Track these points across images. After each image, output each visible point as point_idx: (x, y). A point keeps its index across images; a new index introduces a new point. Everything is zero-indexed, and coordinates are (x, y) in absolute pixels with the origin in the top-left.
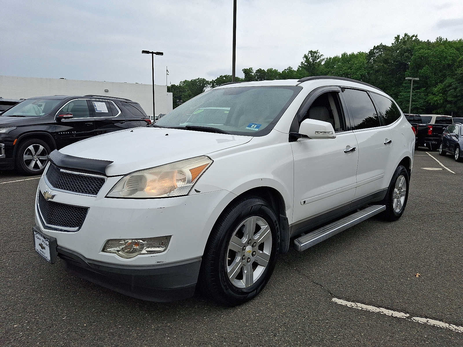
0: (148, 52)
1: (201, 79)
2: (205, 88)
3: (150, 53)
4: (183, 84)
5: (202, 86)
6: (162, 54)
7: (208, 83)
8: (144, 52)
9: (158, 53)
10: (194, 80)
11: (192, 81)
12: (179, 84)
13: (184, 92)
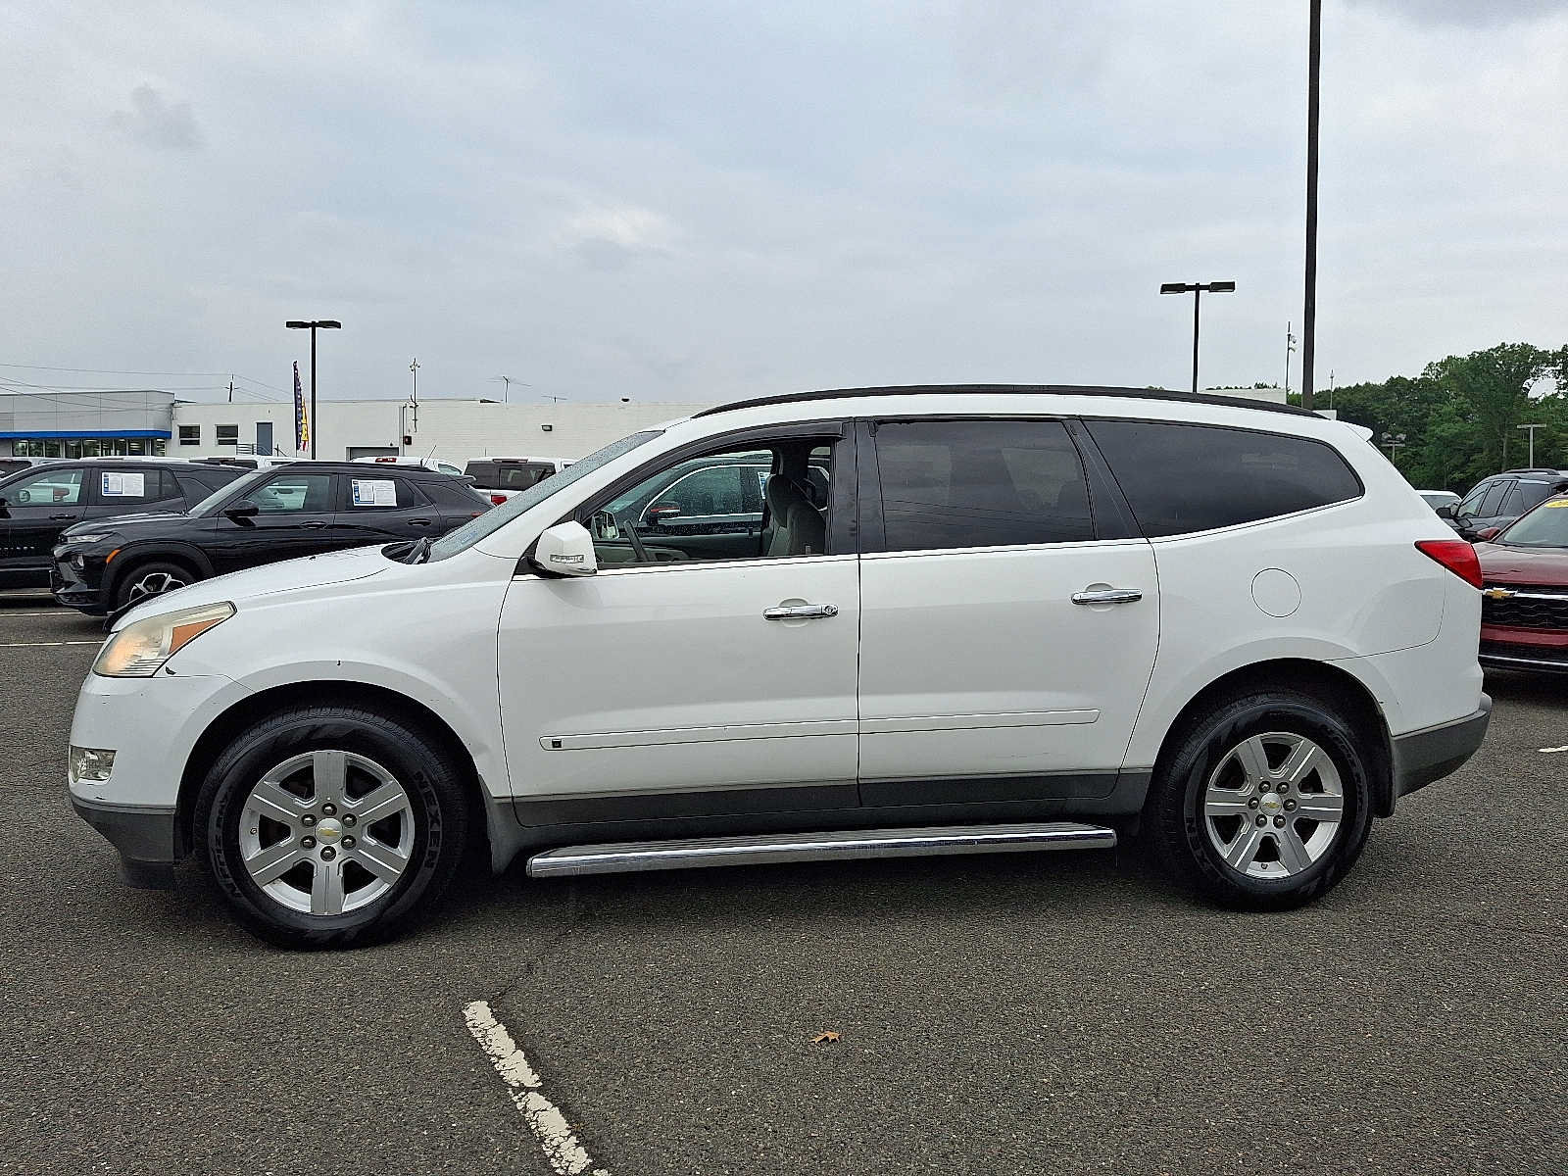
0: (1180, 288)
1: (1512, 346)
2: (1530, 381)
3: (1190, 288)
4: (1439, 373)
5: (1517, 372)
6: (1230, 286)
7: (1544, 358)
8: (1166, 288)
9: (1216, 287)
10: (1481, 353)
11: (1472, 358)
12: (1424, 374)
13: (1442, 399)
